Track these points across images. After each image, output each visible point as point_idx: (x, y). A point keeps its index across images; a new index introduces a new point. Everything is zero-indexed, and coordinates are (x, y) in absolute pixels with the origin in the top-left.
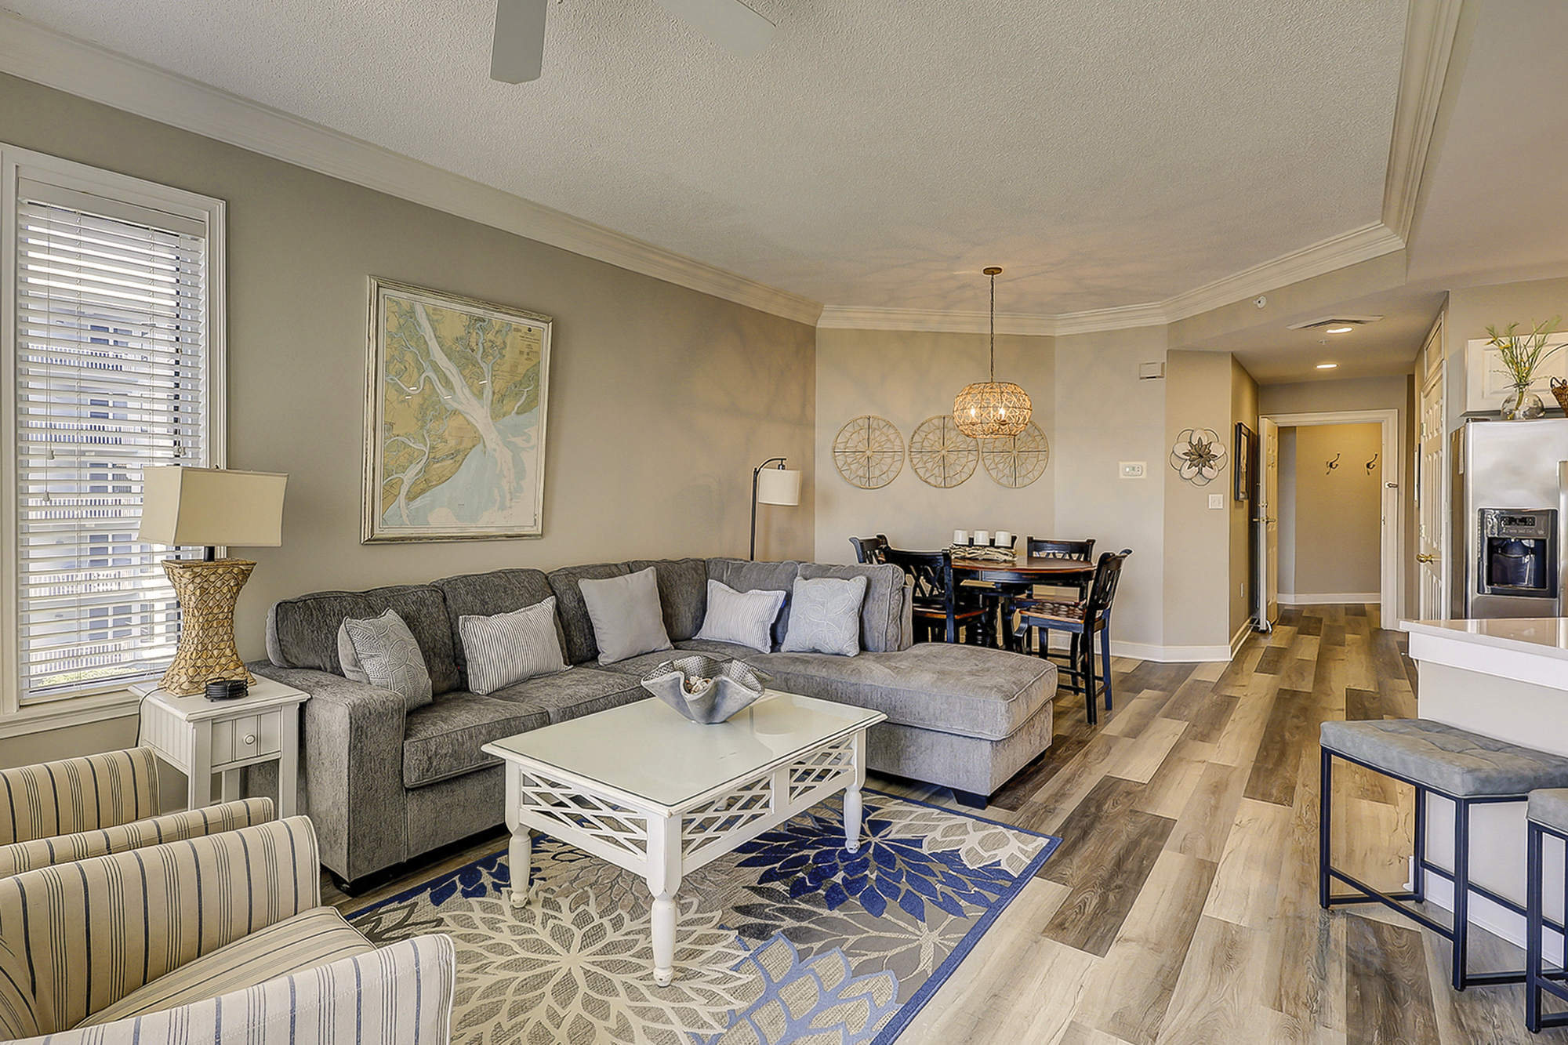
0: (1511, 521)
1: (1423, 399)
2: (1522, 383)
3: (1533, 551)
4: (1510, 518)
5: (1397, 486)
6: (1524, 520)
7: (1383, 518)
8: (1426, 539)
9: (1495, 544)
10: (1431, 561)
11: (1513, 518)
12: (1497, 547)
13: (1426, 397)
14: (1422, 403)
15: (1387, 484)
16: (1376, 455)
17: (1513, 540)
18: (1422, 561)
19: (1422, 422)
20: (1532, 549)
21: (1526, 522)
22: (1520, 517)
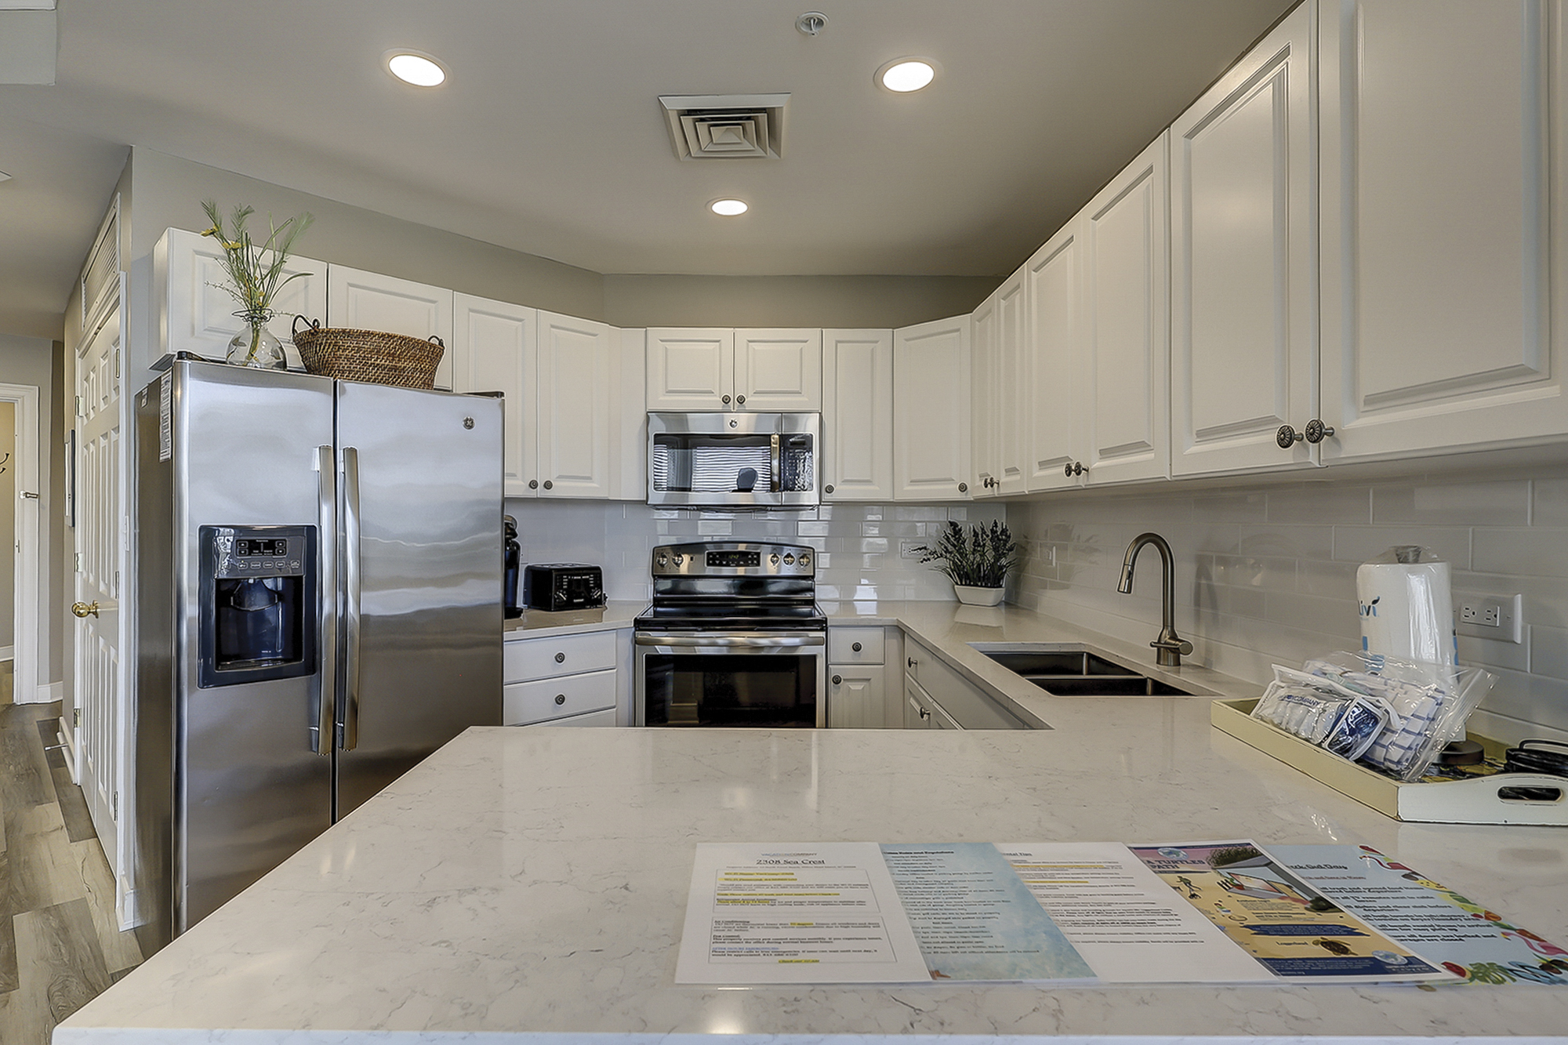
0: (253, 546)
1: (78, 361)
2: (256, 314)
3: (281, 596)
4: (249, 541)
5: (38, 496)
6: (270, 545)
7: (17, 544)
8: (85, 575)
9: (224, 588)
10: (95, 613)
11: (252, 542)
12: (230, 592)
13: (82, 356)
14: (77, 367)
15: (22, 492)
16: (7, 455)
17: (251, 581)
18: (80, 615)
19: (78, 394)
20: (277, 592)
21: (274, 548)
22: (265, 539)
